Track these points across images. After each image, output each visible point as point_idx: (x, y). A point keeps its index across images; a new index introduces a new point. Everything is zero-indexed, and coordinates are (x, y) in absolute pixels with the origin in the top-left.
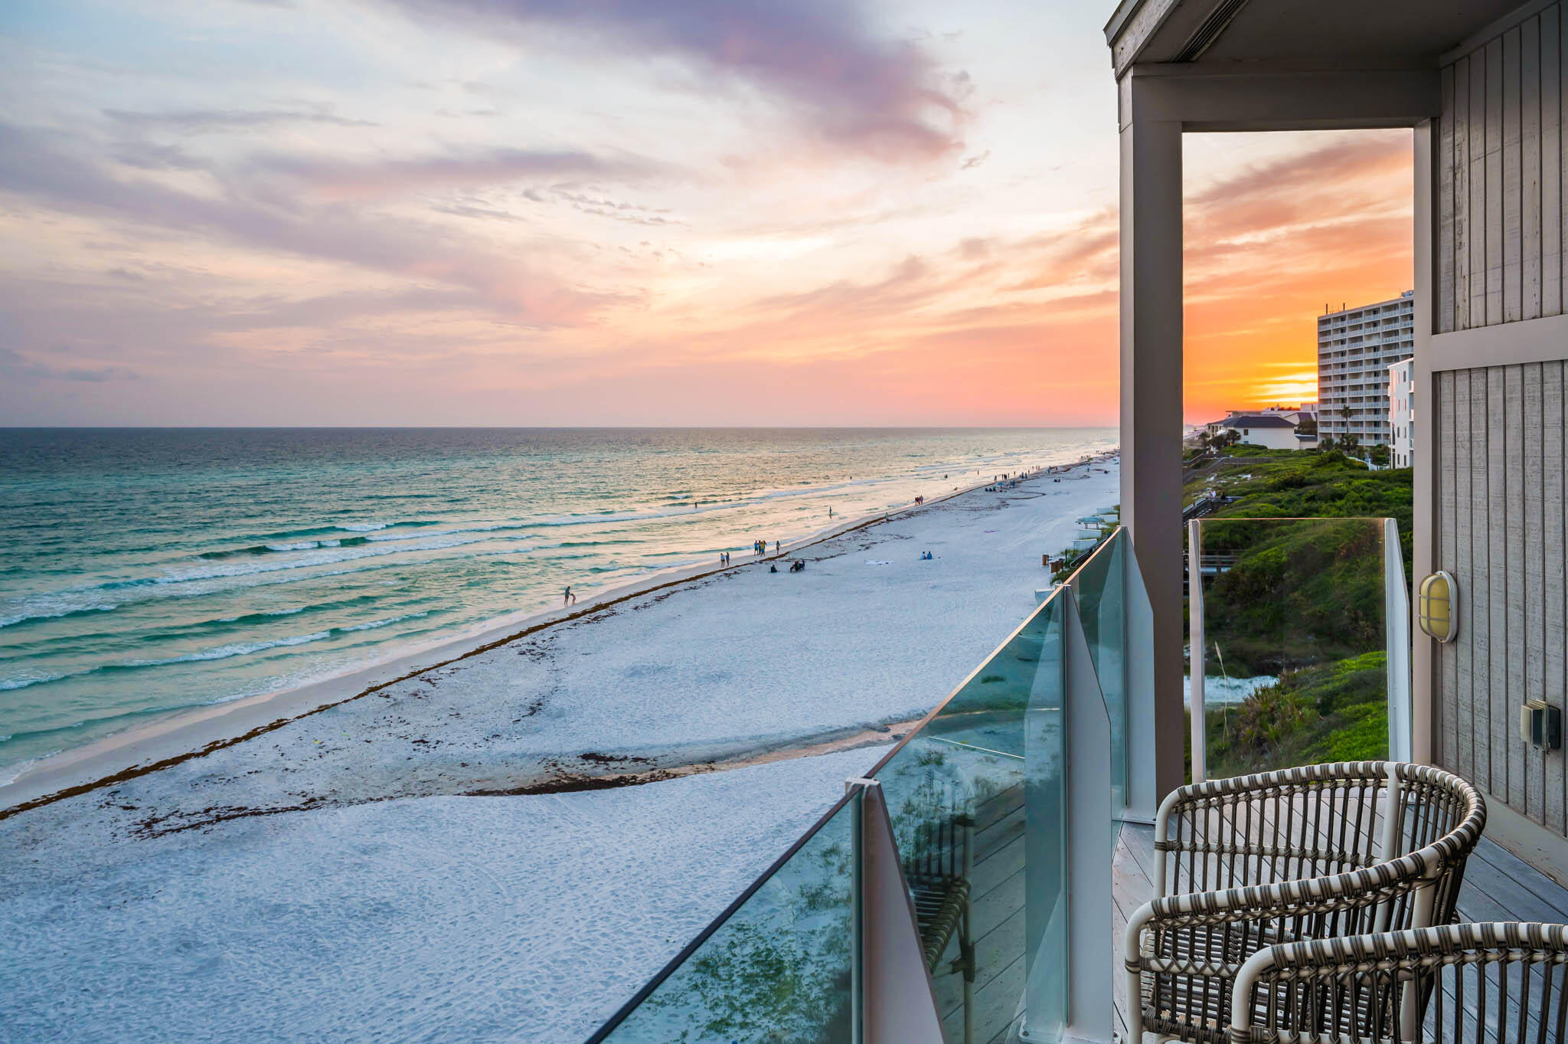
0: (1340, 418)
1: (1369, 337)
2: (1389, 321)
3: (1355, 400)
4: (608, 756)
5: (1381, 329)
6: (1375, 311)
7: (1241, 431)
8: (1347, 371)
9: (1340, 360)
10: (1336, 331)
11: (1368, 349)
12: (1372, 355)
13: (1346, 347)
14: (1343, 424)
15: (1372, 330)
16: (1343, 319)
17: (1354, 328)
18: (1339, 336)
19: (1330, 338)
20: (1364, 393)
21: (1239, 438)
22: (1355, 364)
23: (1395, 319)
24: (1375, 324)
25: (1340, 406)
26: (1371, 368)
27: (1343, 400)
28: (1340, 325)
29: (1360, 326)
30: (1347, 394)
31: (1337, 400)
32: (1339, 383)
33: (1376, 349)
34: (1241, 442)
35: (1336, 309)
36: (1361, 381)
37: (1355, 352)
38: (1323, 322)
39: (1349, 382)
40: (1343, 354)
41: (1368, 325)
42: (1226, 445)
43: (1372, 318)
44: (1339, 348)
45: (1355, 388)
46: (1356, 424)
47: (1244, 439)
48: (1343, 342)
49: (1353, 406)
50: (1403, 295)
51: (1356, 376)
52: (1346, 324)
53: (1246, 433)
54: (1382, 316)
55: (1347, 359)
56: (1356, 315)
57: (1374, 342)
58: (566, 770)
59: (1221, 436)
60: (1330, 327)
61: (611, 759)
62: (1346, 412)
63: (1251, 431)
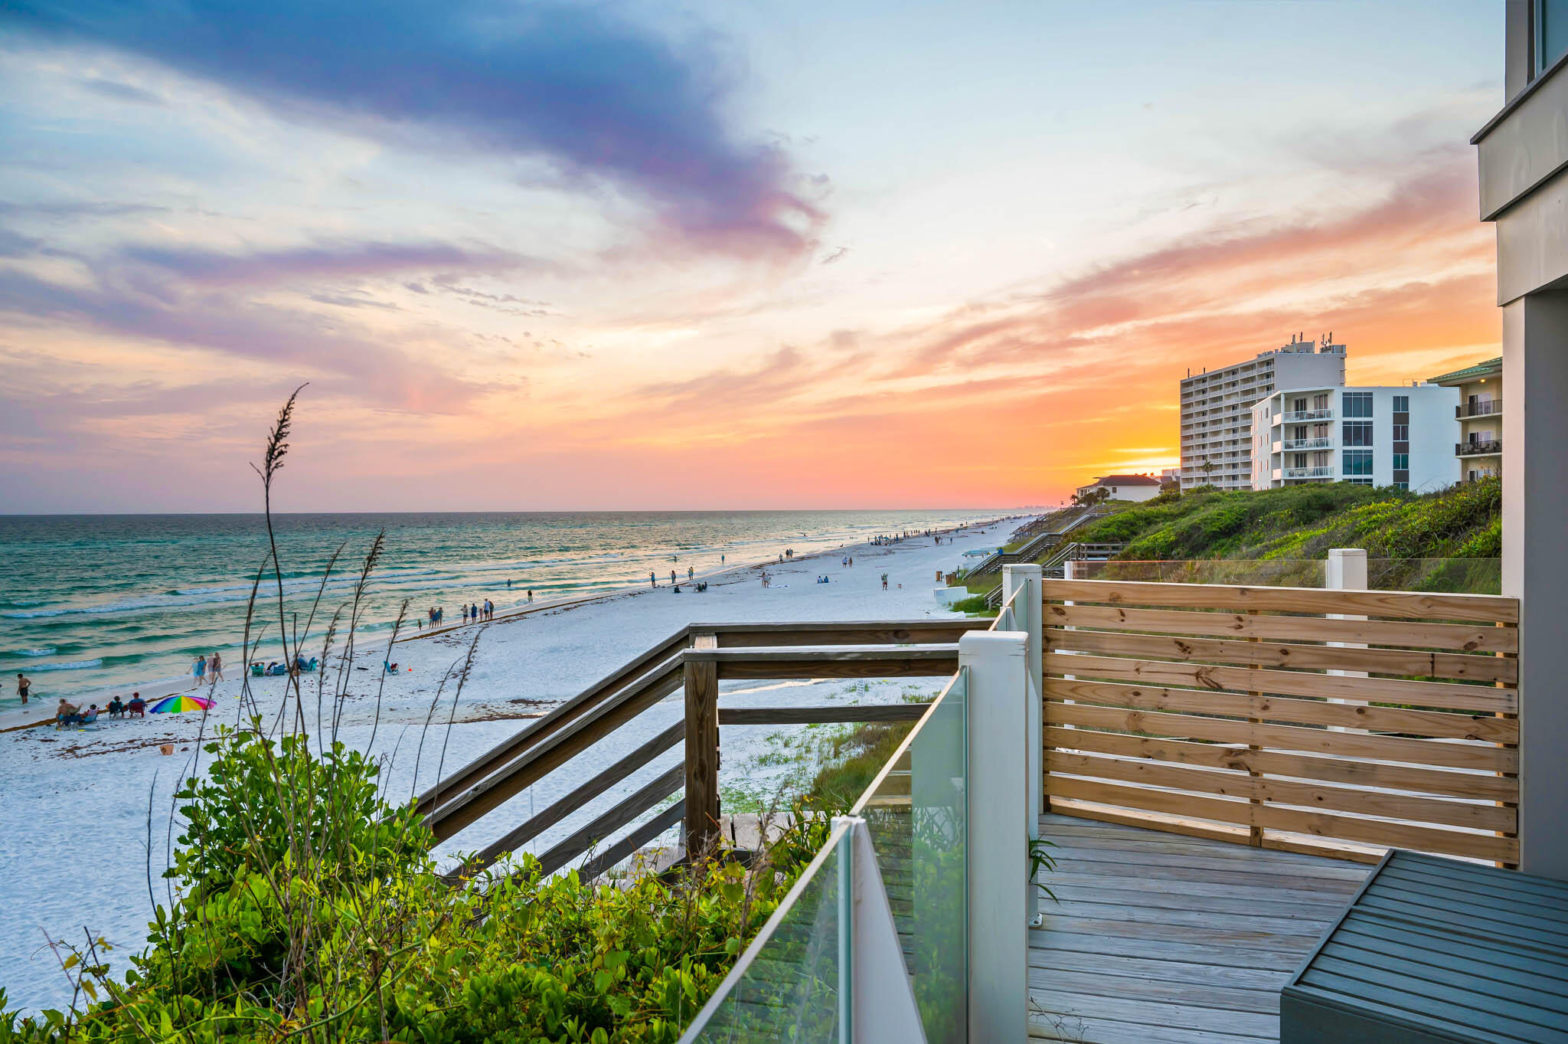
0: (1202, 474)
1: (1228, 396)
2: (1246, 381)
3: (1215, 456)
4: (537, 700)
5: (1239, 388)
6: (1234, 372)
7: (1110, 489)
8: (1208, 429)
9: (1201, 419)
10: (1198, 392)
11: (1228, 407)
12: (1231, 414)
13: (1207, 407)
14: (1204, 479)
15: (1231, 390)
16: (1204, 380)
17: (1214, 389)
18: (1201, 397)
19: (1192, 400)
20: (1223, 449)
21: (1108, 495)
22: (1214, 422)
23: (1252, 379)
24: (1234, 384)
25: (1202, 463)
26: (1231, 425)
27: (1204, 457)
28: (1201, 386)
29: (1220, 387)
30: (1208, 451)
31: (1198, 457)
32: (1201, 441)
33: (1234, 407)
34: (1110, 498)
35: (1197, 373)
36: (1221, 438)
37: (1215, 411)
38: (1185, 384)
39: (1210, 440)
40: (1204, 413)
41: (1227, 385)
42: (1096, 501)
43: (1231, 378)
44: (1201, 408)
45: (1215, 445)
46: (1215, 478)
47: (1112, 496)
48: (1204, 403)
49: (1214, 462)
50: (1259, 356)
51: (1216, 433)
52: (1207, 385)
53: (1114, 491)
54: (1240, 376)
55: (1207, 418)
56: (1217, 376)
57: (1232, 401)
58: (497, 710)
59: (1091, 494)
60: (1192, 389)
61: (540, 702)
62: (1208, 467)
63: (1118, 488)
